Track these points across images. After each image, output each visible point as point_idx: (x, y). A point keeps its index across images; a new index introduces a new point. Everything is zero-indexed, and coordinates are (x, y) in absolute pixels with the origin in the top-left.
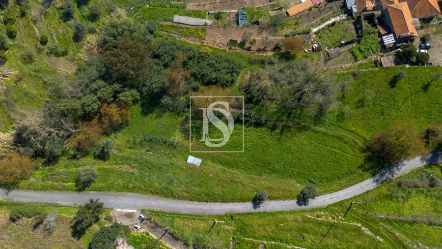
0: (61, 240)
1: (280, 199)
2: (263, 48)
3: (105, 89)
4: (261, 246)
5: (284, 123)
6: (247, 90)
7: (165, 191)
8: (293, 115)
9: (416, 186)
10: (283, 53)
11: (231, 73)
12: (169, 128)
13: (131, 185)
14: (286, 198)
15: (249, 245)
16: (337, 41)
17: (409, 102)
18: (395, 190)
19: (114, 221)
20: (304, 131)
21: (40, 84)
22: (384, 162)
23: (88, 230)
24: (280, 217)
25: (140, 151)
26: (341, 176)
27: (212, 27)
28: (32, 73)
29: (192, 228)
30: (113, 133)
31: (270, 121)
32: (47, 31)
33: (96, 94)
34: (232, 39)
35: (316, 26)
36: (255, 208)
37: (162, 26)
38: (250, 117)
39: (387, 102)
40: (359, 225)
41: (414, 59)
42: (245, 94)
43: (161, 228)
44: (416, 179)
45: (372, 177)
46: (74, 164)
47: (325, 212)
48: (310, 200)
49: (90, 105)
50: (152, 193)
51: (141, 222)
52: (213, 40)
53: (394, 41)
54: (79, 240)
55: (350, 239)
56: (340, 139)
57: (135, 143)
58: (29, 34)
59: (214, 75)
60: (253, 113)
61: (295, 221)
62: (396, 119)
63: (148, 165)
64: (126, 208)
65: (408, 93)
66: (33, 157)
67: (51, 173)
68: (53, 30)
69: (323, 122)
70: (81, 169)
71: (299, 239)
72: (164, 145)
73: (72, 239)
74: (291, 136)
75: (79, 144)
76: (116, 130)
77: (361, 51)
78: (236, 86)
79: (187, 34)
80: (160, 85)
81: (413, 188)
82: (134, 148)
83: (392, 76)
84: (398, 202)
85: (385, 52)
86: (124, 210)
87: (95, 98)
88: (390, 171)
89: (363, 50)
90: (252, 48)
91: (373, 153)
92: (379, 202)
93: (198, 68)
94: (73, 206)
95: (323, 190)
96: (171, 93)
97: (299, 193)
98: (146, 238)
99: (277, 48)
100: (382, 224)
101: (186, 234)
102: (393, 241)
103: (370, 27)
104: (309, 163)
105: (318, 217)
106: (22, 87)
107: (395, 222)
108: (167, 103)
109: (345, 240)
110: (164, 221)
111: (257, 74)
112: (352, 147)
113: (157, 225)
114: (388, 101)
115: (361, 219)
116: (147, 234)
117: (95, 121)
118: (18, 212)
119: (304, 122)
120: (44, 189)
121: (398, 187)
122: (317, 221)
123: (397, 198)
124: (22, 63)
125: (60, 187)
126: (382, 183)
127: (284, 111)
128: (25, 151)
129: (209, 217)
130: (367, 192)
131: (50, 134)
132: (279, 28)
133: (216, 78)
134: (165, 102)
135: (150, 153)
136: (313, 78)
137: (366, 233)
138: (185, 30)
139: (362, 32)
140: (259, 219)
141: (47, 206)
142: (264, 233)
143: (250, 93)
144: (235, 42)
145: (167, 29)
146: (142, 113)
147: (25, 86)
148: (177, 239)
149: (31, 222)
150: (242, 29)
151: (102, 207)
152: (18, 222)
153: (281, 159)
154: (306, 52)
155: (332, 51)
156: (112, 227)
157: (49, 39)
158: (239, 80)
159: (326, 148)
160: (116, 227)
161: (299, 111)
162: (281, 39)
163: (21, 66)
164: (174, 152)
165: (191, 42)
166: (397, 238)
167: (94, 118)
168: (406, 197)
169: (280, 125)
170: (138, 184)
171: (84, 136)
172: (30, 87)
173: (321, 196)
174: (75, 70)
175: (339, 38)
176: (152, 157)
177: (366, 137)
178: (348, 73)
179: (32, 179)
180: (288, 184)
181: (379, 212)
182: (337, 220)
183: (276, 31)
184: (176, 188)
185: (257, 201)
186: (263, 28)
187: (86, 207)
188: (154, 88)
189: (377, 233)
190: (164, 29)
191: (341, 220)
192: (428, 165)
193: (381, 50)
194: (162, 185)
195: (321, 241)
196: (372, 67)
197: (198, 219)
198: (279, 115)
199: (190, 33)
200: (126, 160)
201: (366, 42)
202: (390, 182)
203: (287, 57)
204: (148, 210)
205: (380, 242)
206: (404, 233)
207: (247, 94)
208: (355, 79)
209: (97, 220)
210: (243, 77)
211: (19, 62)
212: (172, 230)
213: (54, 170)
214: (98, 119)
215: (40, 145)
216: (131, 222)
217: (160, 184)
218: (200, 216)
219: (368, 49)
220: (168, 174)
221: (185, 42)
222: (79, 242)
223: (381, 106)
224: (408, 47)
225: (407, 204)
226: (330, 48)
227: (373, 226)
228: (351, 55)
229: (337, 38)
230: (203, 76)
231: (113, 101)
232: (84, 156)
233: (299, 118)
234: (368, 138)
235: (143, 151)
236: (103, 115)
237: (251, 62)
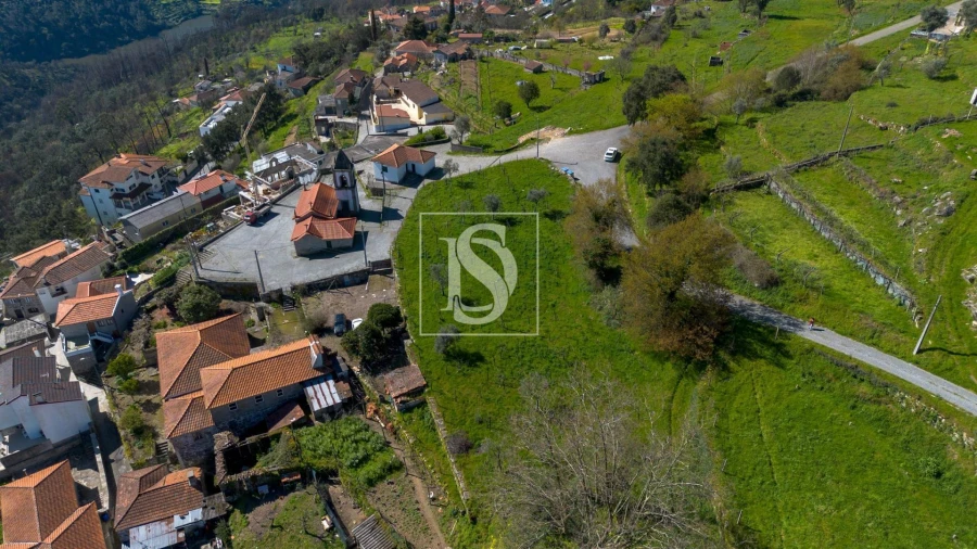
39: (531, 362)
45: (790, 334)
53: (331, 382)
56: (719, 430)
77: (364, 460)
83: (447, 364)
84: (822, 277)
88: (744, 311)
89: (360, 454)
92: (858, 305)
100: (922, 282)
103: (269, 455)
112: (728, 395)
121: (784, 282)
139: (291, 473)
175: (306, 542)
177: (667, 381)
178: (464, 466)
196: (424, 414)
201: (328, 455)
202: (773, 306)
208: (481, 445)
219: (356, 442)
228: (382, 486)
234: (669, 375)
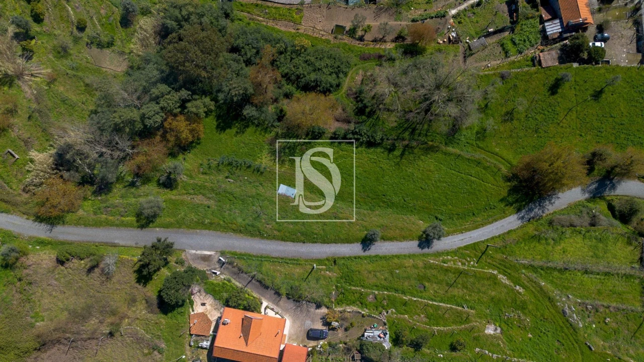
0: (123, 286)
1: (397, 240)
2: (381, 37)
3: (169, 96)
4: (371, 296)
5: (406, 142)
6: (358, 96)
7: (250, 228)
8: (418, 132)
9: (572, 225)
10: (407, 44)
11: (337, 74)
12: (253, 148)
13: (207, 221)
14: (404, 238)
15: (355, 295)
16: (483, 28)
17: (574, 116)
18: (543, 230)
19: (186, 265)
20: (432, 154)
21: (81, 86)
22: (534, 194)
23: (155, 275)
24: (395, 262)
25: (217, 178)
26: (476, 211)
27: (311, 7)
28: (68, 71)
29: (286, 274)
30: (181, 154)
31: (387, 139)
32: (85, 11)
33: (158, 103)
34: (338, 24)
35: (455, 6)
36: (364, 251)
37: (242, 5)
38: (361, 135)
39: (544, 114)
40: (495, 272)
41: (585, 56)
42: (355, 103)
43: (246, 273)
44: (573, 216)
45: (517, 213)
46: (133, 193)
47: (453, 256)
48: (435, 241)
49: (152, 117)
50: (234, 231)
51: (221, 267)
52: (312, 25)
53: (560, 30)
54: (145, 287)
55: (483, 289)
56: (478, 163)
57: (210, 167)
58: (61, 17)
59: (313, 76)
60: (364, 128)
61: (415, 267)
62: (554, 137)
63: (228, 195)
64: (201, 249)
65: (573, 102)
66: (80, 184)
67: (105, 205)
68: (92, 11)
69: (458, 141)
70: (142, 200)
71: (419, 290)
72: (248, 170)
73: (137, 285)
74: (415, 160)
75: (139, 167)
76: (185, 150)
77: (514, 43)
78: (343, 91)
79: (277, 16)
80: (241, 92)
81: (568, 227)
82: (209, 174)
83: (554, 79)
84: (548, 244)
85: (546, 45)
86: (199, 252)
87: (157, 108)
88: (540, 205)
89: (517, 42)
90: (366, 38)
91: (521, 182)
92: (523, 245)
93: (292, 66)
94: (134, 245)
95: (452, 230)
96: (256, 102)
97: (421, 233)
98: (227, 285)
99: (399, 38)
100: (524, 271)
101: (278, 281)
102: (536, 292)
103: (530, 8)
104: (436, 195)
105: (444, 263)
106: (57, 90)
107: (541, 269)
108: (251, 115)
109: (476, 290)
110: (249, 266)
111: (372, 75)
112: (494, 175)
113: (241, 271)
114: (546, 112)
115: (498, 266)
116: (229, 281)
117: (158, 138)
118: (67, 253)
119: (432, 141)
120: (97, 224)
121: (549, 226)
122: (442, 267)
123: (546, 239)
124: (54, 57)
125: (117, 222)
126: (529, 221)
127: (406, 126)
128: (70, 176)
129: (306, 261)
130: (509, 232)
131: (101, 155)
132: (403, 10)
133: (316, 81)
134: (248, 114)
135: (230, 180)
136: (446, 81)
137: (502, 282)
138: (274, 11)
139: (517, 16)
140: (369, 263)
141: (102, 245)
142: (375, 281)
143: (361, 101)
144: (343, 28)
145: (248, 10)
146: (218, 127)
147: (61, 89)
148: (267, 287)
149: (83, 265)
150: (353, 9)
151: (172, 247)
152: (67, 265)
153: (401, 189)
154: (440, 44)
155: (475, 43)
156: (186, 272)
157: (89, 24)
158: (346, 83)
159: (460, 176)
160: (192, 271)
161: (426, 127)
162: (407, 26)
163: (53, 61)
164: (262, 179)
165: (283, 28)
166: (541, 288)
167: (157, 135)
168: (558, 239)
169: (400, 145)
170: (216, 220)
171: (145, 158)
172: (67, 91)
173: (450, 237)
174: (126, 67)
175: (487, 24)
176: (233, 186)
177: (512, 161)
178: (494, 74)
179: (81, 212)
180: (408, 221)
181: (522, 256)
182: (468, 266)
183: (400, 13)
184: (265, 225)
185: (367, 242)
186: (381, 9)
187: (152, 247)
188: (233, 96)
189: (517, 282)
190: (244, 9)
191: (473, 266)
192: (591, 198)
193: (541, 43)
194: (247, 221)
195: (446, 292)
196: (528, 66)
197: (294, 264)
198: (399, 132)
199: (280, 15)
200: (199, 189)
201: (522, 30)
202: (539, 219)
203: (412, 51)
204: (230, 253)
205: (520, 293)
206: (552, 282)
207: (357, 102)
208: (503, 83)
209: (166, 263)
210: (353, 80)
211: (51, 56)
212: (260, 276)
213: (107, 200)
214: (161, 136)
215: (88, 168)
216: (209, 266)
217: (244, 220)
218: (294, 260)
219: (525, 41)
220: (254, 208)
221: (273, 29)
222: (145, 290)
223: (536, 119)
224: (578, 38)
225: (559, 247)
226: (474, 38)
227: (513, 274)
228: (500, 49)
229: (483, 23)
230: (298, 77)
231: (181, 113)
232: (144, 183)
233: (426, 135)
234: (515, 162)
235: (221, 177)
236: (169, 130)
237: (365, 58)
